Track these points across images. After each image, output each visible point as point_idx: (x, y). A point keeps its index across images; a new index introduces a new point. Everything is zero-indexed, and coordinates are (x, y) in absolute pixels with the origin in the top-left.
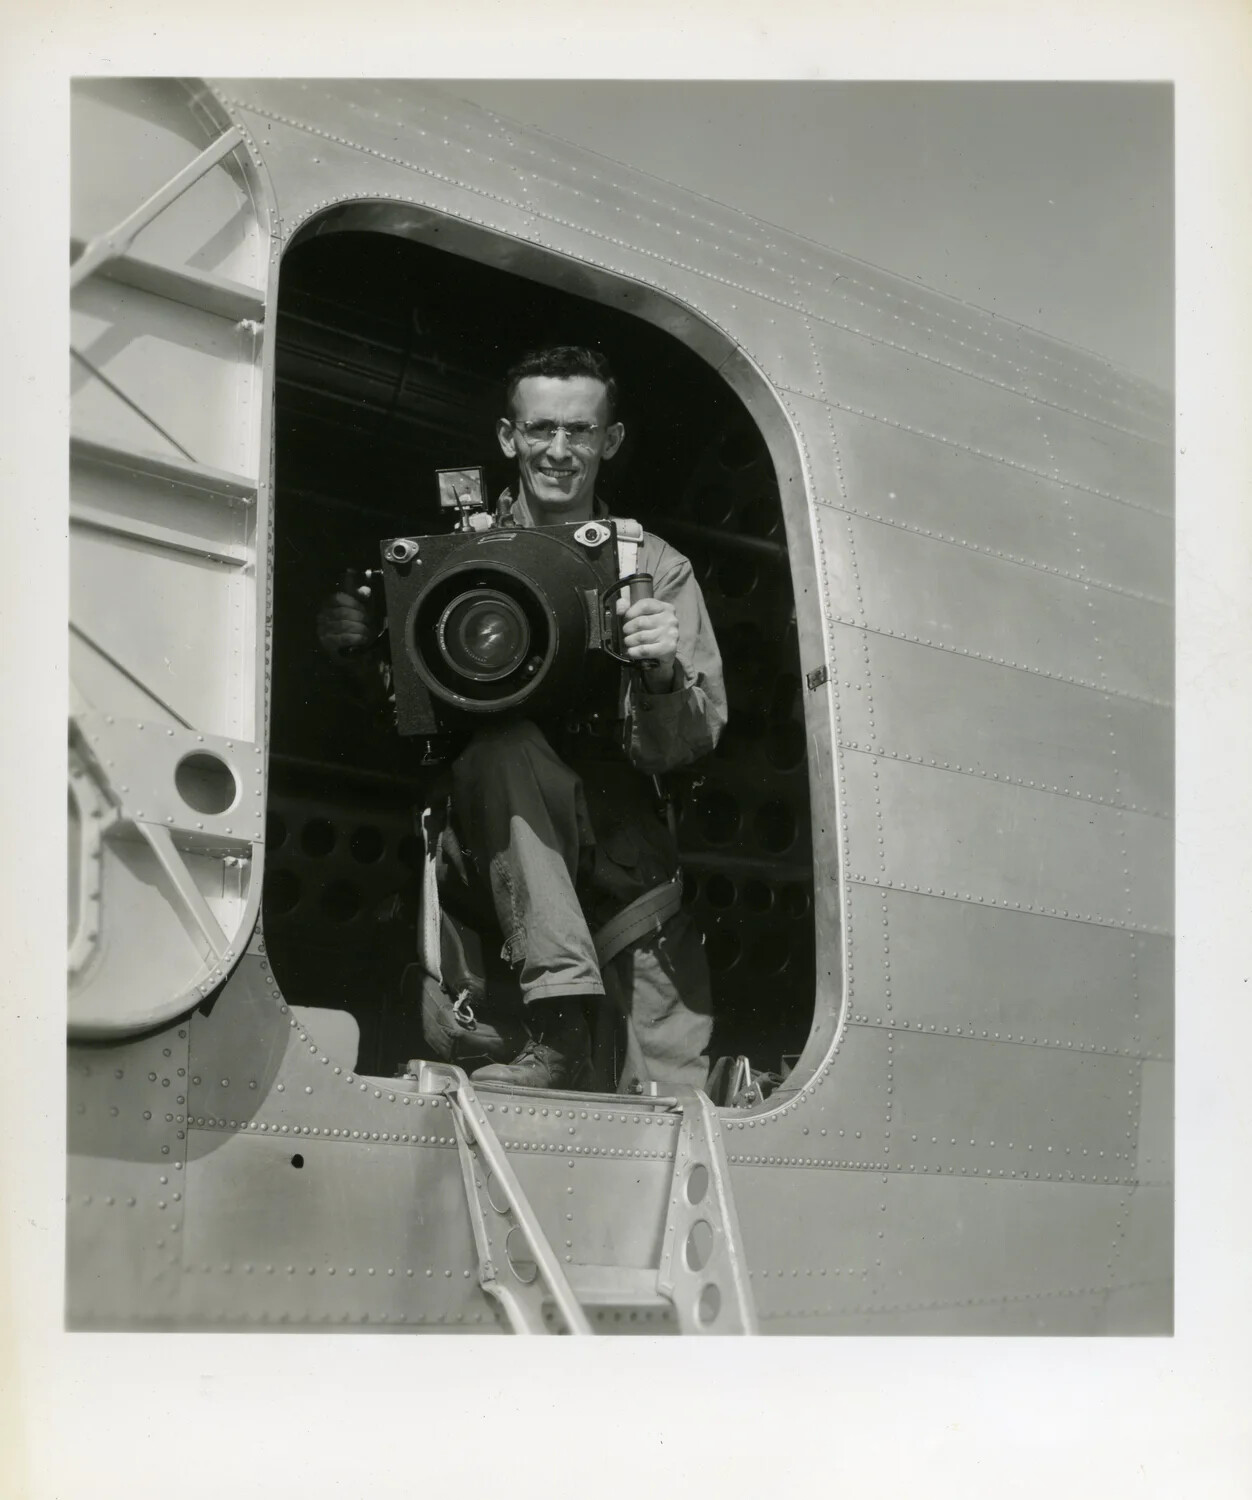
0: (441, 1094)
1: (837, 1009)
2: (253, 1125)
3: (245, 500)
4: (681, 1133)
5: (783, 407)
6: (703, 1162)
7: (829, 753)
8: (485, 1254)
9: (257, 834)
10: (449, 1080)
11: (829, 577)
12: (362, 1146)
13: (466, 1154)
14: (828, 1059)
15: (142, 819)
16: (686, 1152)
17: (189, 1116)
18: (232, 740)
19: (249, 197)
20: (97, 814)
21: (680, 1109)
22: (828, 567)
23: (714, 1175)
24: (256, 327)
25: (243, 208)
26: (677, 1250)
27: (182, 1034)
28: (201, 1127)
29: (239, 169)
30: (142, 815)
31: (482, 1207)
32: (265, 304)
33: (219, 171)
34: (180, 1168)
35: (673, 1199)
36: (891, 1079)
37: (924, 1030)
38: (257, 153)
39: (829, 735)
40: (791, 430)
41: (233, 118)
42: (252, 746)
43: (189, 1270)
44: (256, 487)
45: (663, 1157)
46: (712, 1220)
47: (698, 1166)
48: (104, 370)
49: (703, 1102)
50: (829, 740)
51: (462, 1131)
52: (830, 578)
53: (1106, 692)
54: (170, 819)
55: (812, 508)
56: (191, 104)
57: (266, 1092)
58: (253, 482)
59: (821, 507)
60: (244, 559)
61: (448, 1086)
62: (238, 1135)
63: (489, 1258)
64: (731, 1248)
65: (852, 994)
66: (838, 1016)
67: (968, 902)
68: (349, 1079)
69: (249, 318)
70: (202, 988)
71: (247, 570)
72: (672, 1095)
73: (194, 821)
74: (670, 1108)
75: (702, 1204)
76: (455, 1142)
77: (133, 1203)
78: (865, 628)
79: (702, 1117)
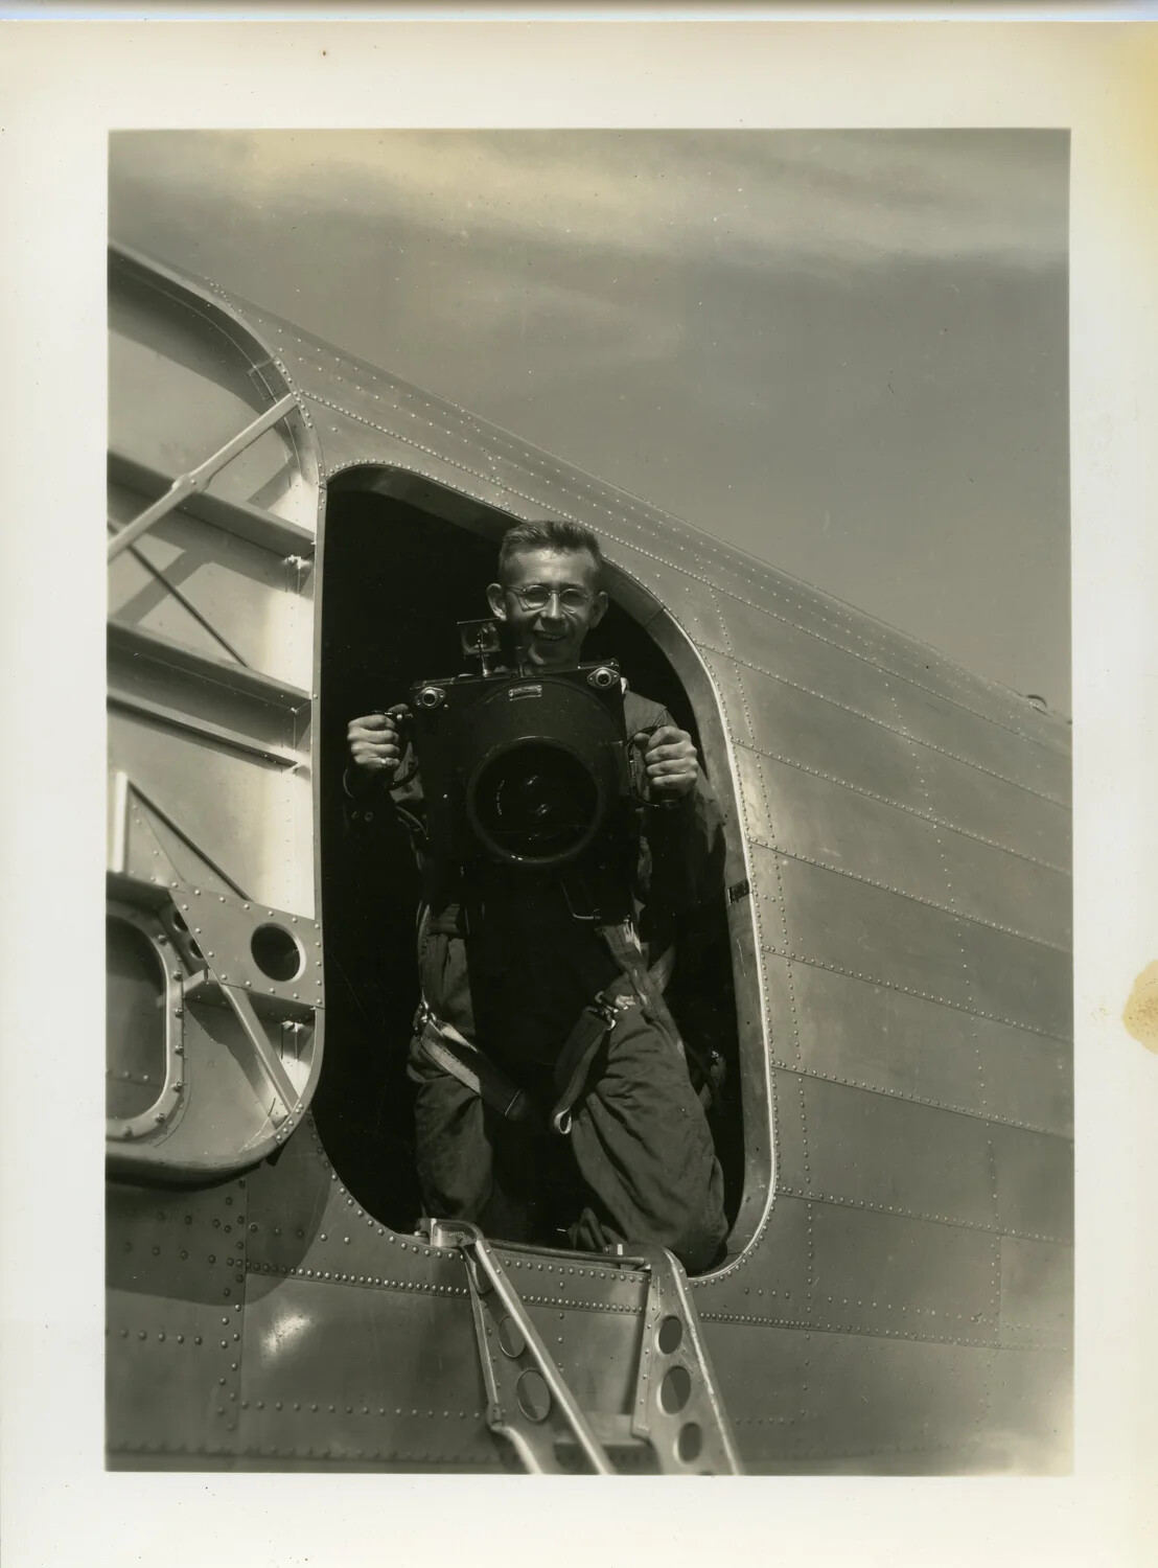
0: (454, 1248)
1: (767, 1181)
2: (301, 1271)
3: (293, 709)
4: (651, 1290)
5: (702, 661)
6: (677, 1314)
7: (753, 955)
8: (494, 1396)
9: (319, 1001)
10: (462, 1235)
11: (746, 804)
12: (391, 1293)
13: (478, 1305)
14: (762, 1225)
15: (225, 982)
16: (655, 1305)
17: (247, 1261)
18: (296, 917)
19: (294, 454)
20: (179, 978)
21: (648, 1267)
22: (745, 795)
23: (687, 1324)
24: (301, 563)
25: (289, 461)
26: (651, 1396)
27: (242, 1184)
28: (257, 1271)
29: (288, 431)
30: (225, 979)
31: (491, 1354)
32: (315, 543)
33: (272, 432)
34: (239, 1310)
35: (645, 1349)
36: (811, 1245)
37: (836, 1202)
38: (309, 417)
39: (753, 939)
40: (708, 680)
41: (291, 386)
42: (314, 922)
43: (246, 1407)
44: (310, 698)
45: (634, 1311)
46: (689, 1368)
47: (669, 1319)
48: (179, 589)
49: (672, 1261)
50: (753, 943)
51: (474, 1282)
52: (747, 806)
53: (955, 915)
54: (248, 983)
55: (729, 746)
56: (250, 372)
57: (311, 1240)
58: (307, 693)
59: (738, 747)
60: (293, 759)
61: (460, 1241)
62: (287, 1281)
63: (496, 1401)
64: (710, 1390)
65: (779, 1168)
66: (768, 1187)
67: (863, 1090)
68: (380, 1231)
69: (295, 555)
70: (279, 1137)
71: (296, 770)
72: (640, 1255)
73: (268, 987)
74: (637, 1267)
75: (677, 1352)
76: (468, 1292)
77: (200, 1342)
78: (775, 850)
79: (672, 1275)
